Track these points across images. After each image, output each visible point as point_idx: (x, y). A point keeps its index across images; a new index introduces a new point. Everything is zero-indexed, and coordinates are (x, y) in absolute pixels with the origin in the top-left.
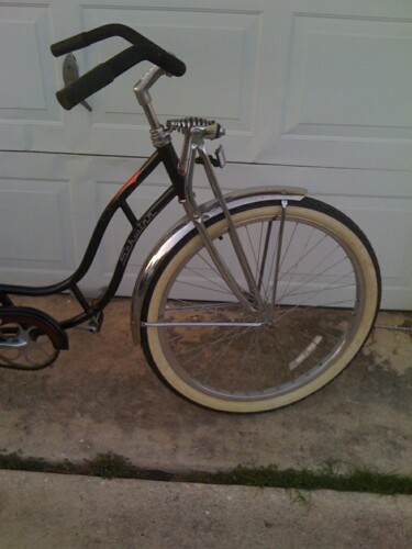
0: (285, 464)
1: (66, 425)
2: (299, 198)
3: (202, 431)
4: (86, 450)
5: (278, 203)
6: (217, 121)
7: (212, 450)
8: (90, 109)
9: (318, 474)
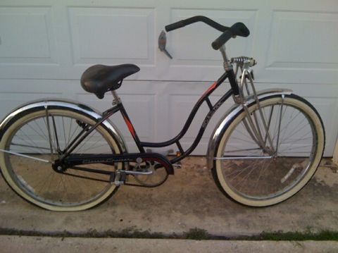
0: (286, 230)
1: (169, 216)
2: (289, 93)
3: (239, 216)
4: (183, 228)
5: (280, 96)
6: (254, 59)
7: (248, 225)
8: (171, 58)
9: (303, 234)
